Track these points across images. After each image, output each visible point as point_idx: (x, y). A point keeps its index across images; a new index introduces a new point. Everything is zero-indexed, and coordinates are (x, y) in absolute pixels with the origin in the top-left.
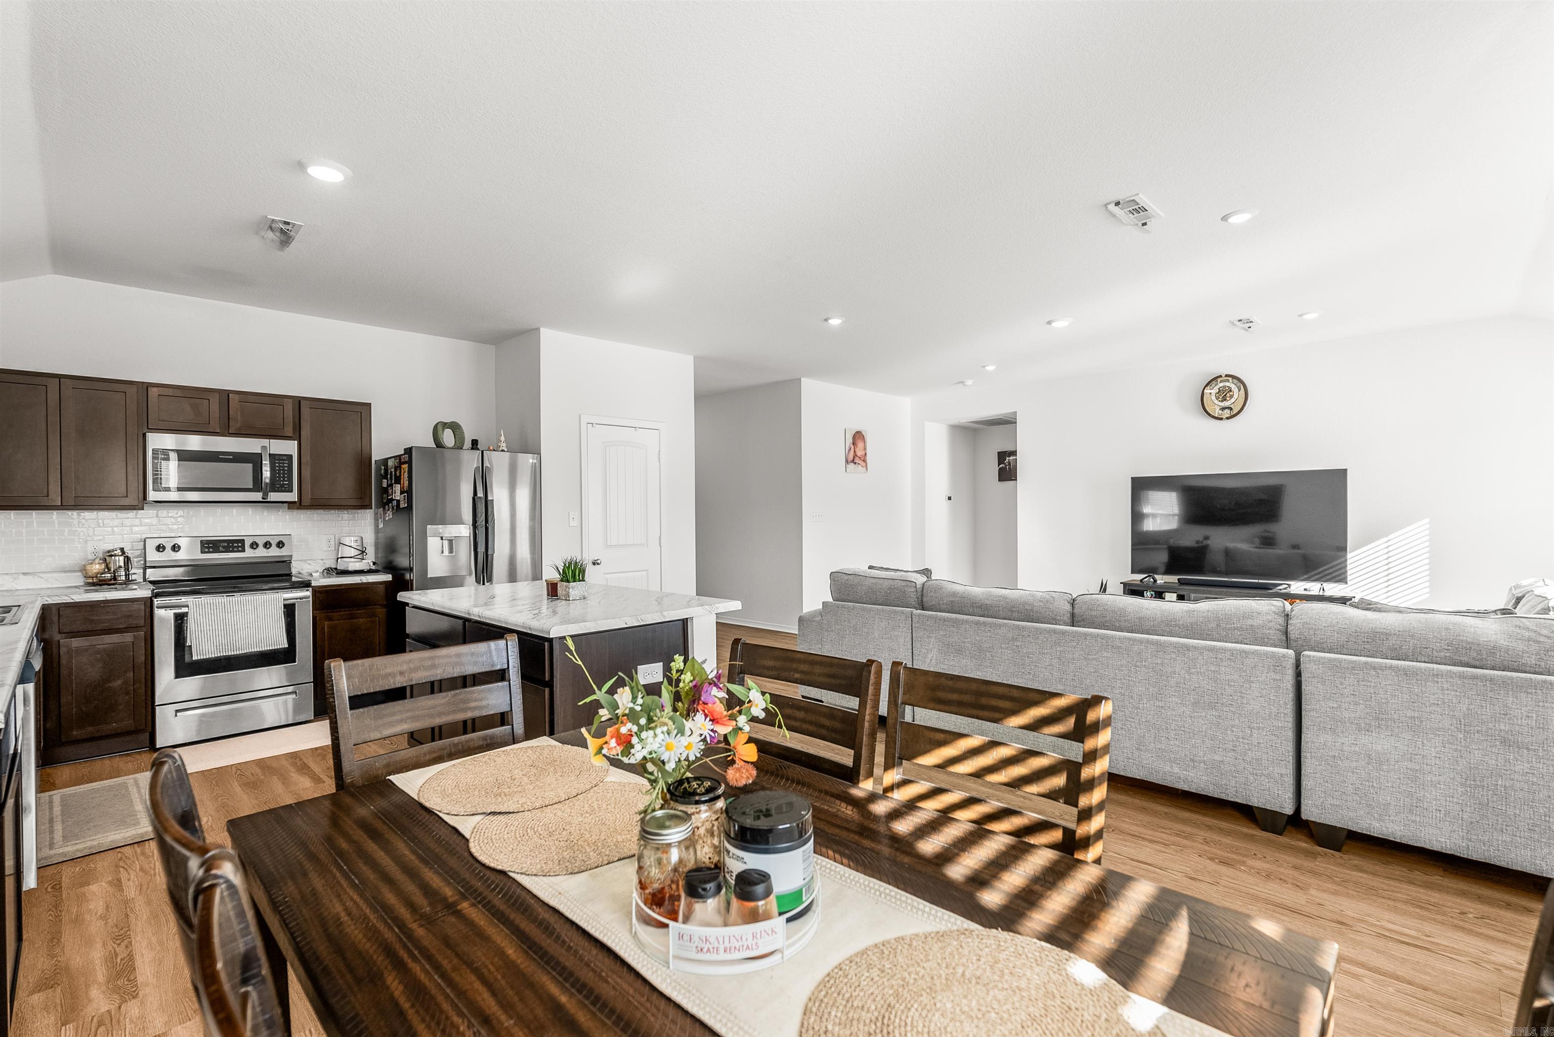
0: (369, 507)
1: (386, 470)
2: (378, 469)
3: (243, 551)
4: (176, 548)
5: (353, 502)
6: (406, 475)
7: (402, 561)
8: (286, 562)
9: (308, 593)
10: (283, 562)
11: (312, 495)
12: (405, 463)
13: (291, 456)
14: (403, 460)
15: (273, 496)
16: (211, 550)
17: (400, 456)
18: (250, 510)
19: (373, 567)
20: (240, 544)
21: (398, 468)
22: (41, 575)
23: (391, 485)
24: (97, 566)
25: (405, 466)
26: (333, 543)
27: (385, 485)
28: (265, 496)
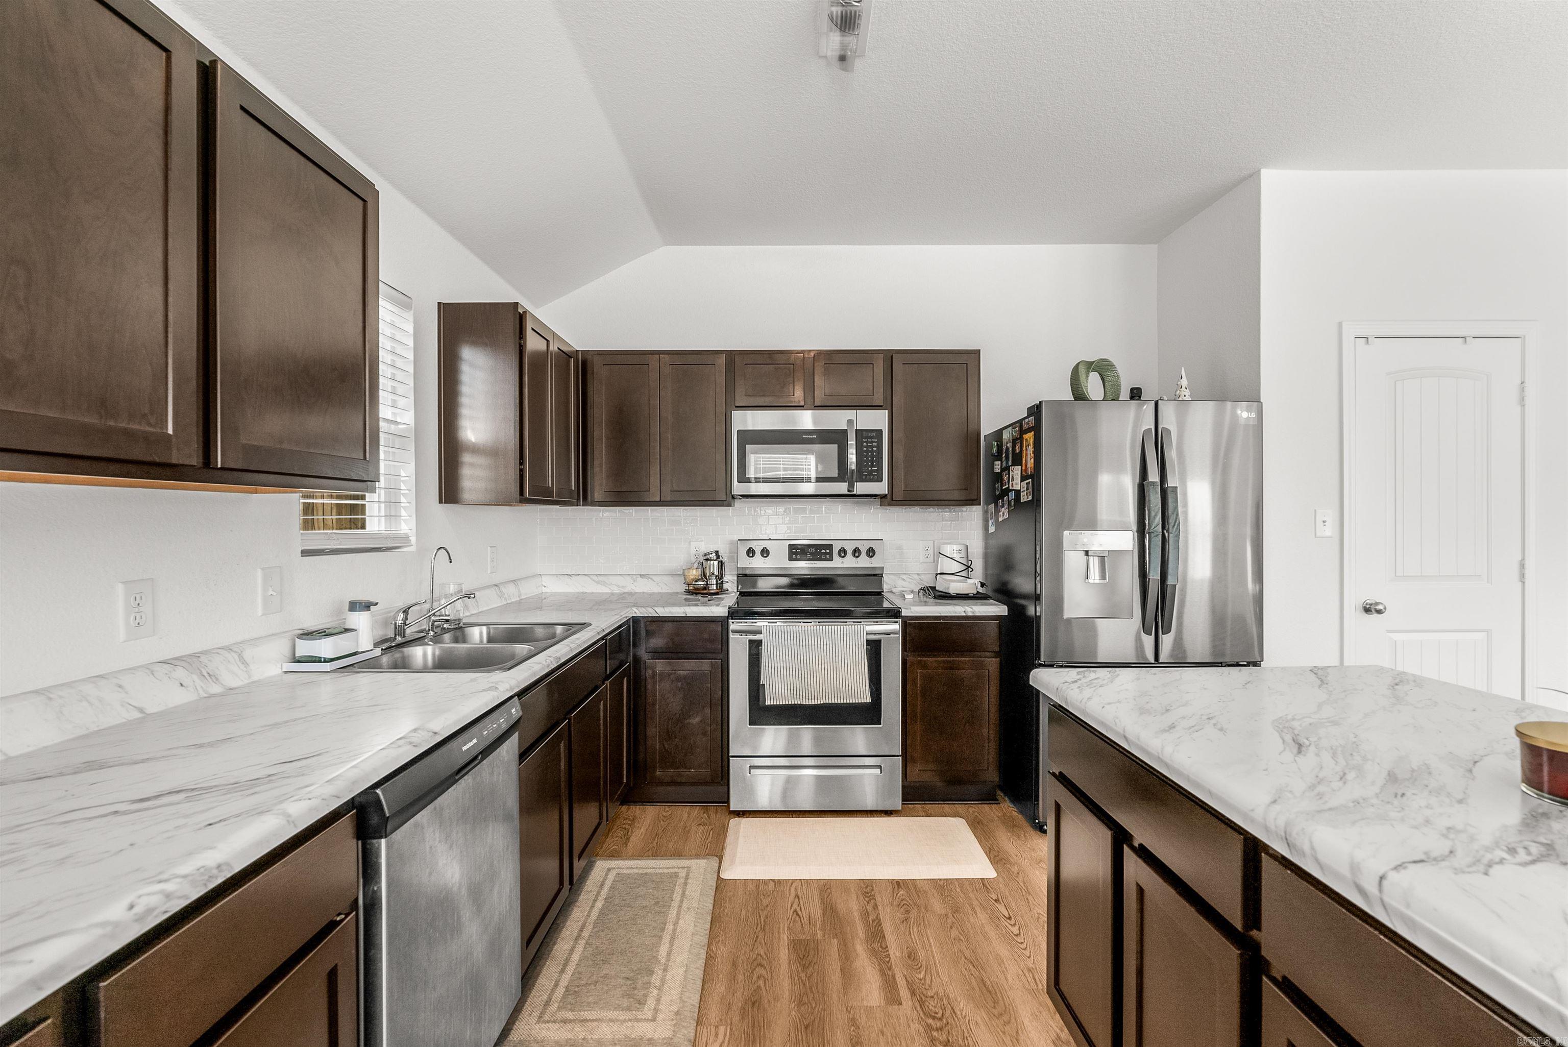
0: (974, 501)
1: (1000, 447)
2: (989, 447)
3: (831, 559)
4: (765, 553)
5: (956, 495)
6: (1031, 449)
7: (1022, 583)
8: (876, 576)
9: (895, 626)
10: (875, 575)
11: (906, 487)
12: (1029, 430)
13: (881, 431)
14: (1025, 427)
15: (861, 488)
16: (798, 557)
17: (1020, 422)
18: (839, 506)
19: (981, 590)
20: (828, 551)
21: (1017, 440)
22: (654, 578)
23: (1006, 469)
24: (694, 572)
25: (1030, 437)
26: (931, 551)
27: (997, 469)
28: (851, 487)
